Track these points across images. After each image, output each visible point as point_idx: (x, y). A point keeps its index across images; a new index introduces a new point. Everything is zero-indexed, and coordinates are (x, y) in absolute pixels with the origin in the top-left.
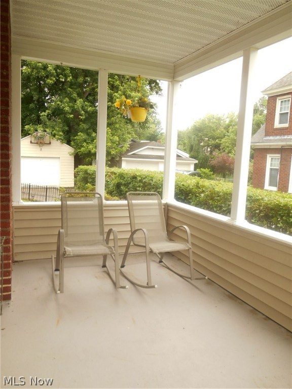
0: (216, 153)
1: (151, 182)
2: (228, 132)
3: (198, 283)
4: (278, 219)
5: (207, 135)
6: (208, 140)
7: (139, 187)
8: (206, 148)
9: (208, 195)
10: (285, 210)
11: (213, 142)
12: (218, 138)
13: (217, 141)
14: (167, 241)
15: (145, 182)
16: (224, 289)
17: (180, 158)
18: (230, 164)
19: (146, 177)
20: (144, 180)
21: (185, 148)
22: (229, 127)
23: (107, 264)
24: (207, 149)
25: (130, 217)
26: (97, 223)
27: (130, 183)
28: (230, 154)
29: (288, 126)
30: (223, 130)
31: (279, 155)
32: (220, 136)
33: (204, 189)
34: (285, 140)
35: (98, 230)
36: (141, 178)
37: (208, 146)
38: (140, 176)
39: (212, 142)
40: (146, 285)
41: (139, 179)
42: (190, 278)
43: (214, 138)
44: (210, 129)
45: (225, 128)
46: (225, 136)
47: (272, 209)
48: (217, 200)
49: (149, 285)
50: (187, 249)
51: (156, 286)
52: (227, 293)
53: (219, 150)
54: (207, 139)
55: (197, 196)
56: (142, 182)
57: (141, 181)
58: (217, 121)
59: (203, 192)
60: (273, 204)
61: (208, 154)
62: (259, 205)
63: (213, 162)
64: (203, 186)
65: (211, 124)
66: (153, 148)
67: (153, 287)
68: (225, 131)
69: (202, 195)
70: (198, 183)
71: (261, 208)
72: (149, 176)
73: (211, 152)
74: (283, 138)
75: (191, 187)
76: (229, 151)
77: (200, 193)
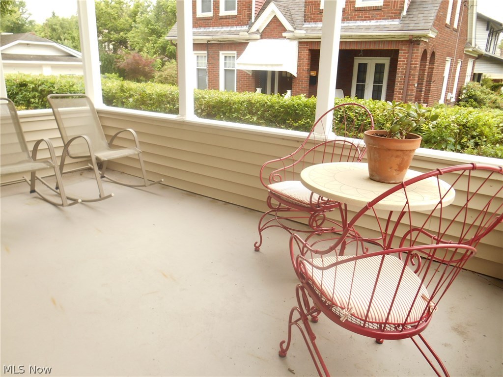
0: (122, 51)
1: (52, 89)
2: (135, 21)
3: (152, 189)
4: (221, 116)
5: (105, 25)
6: (109, 33)
7: (34, 97)
8: (106, 44)
9: (137, 100)
10: (227, 106)
11: (116, 36)
12: (122, 30)
13: (122, 33)
14: (108, 150)
15: (42, 91)
16: (181, 189)
17: (74, 58)
18: (144, 65)
19: (43, 83)
20: (40, 88)
21: (74, 44)
22: (136, 15)
23: (36, 189)
24: (108, 45)
25: (59, 128)
26: (16, 140)
27: (17, 94)
28: (141, 53)
29: (212, 15)
30: (127, 18)
31: (206, 52)
32: (125, 27)
33: (131, 93)
34: (211, 32)
35: (19, 149)
36: (36, 85)
37: (110, 41)
38: (32, 83)
39: (114, 36)
40: (98, 198)
41: (32, 86)
42: (144, 186)
43: (117, 31)
44: (110, 17)
45: (130, 16)
46: (131, 27)
47: (214, 107)
48: (150, 104)
49: (102, 197)
50: (137, 153)
51: (113, 195)
52: (185, 192)
53: (126, 47)
54: (107, 31)
55: (124, 102)
56: (37, 91)
57: (34, 89)
58: (117, 6)
59: (131, 96)
60: (214, 101)
61: (111, 53)
62: (200, 105)
63: (122, 64)
64: (131, 89)
65: (109, 10)
66: (28, 44)
67: (110, 196)
68: (130, 21)
69: (131, 100)
70: (122, 86)
71: (203, 107)
72: (47, 82)
73: (115, 50)
74: (208, 30)
75: (114, 91)
76: (140, 49)
77: (127, 98)
